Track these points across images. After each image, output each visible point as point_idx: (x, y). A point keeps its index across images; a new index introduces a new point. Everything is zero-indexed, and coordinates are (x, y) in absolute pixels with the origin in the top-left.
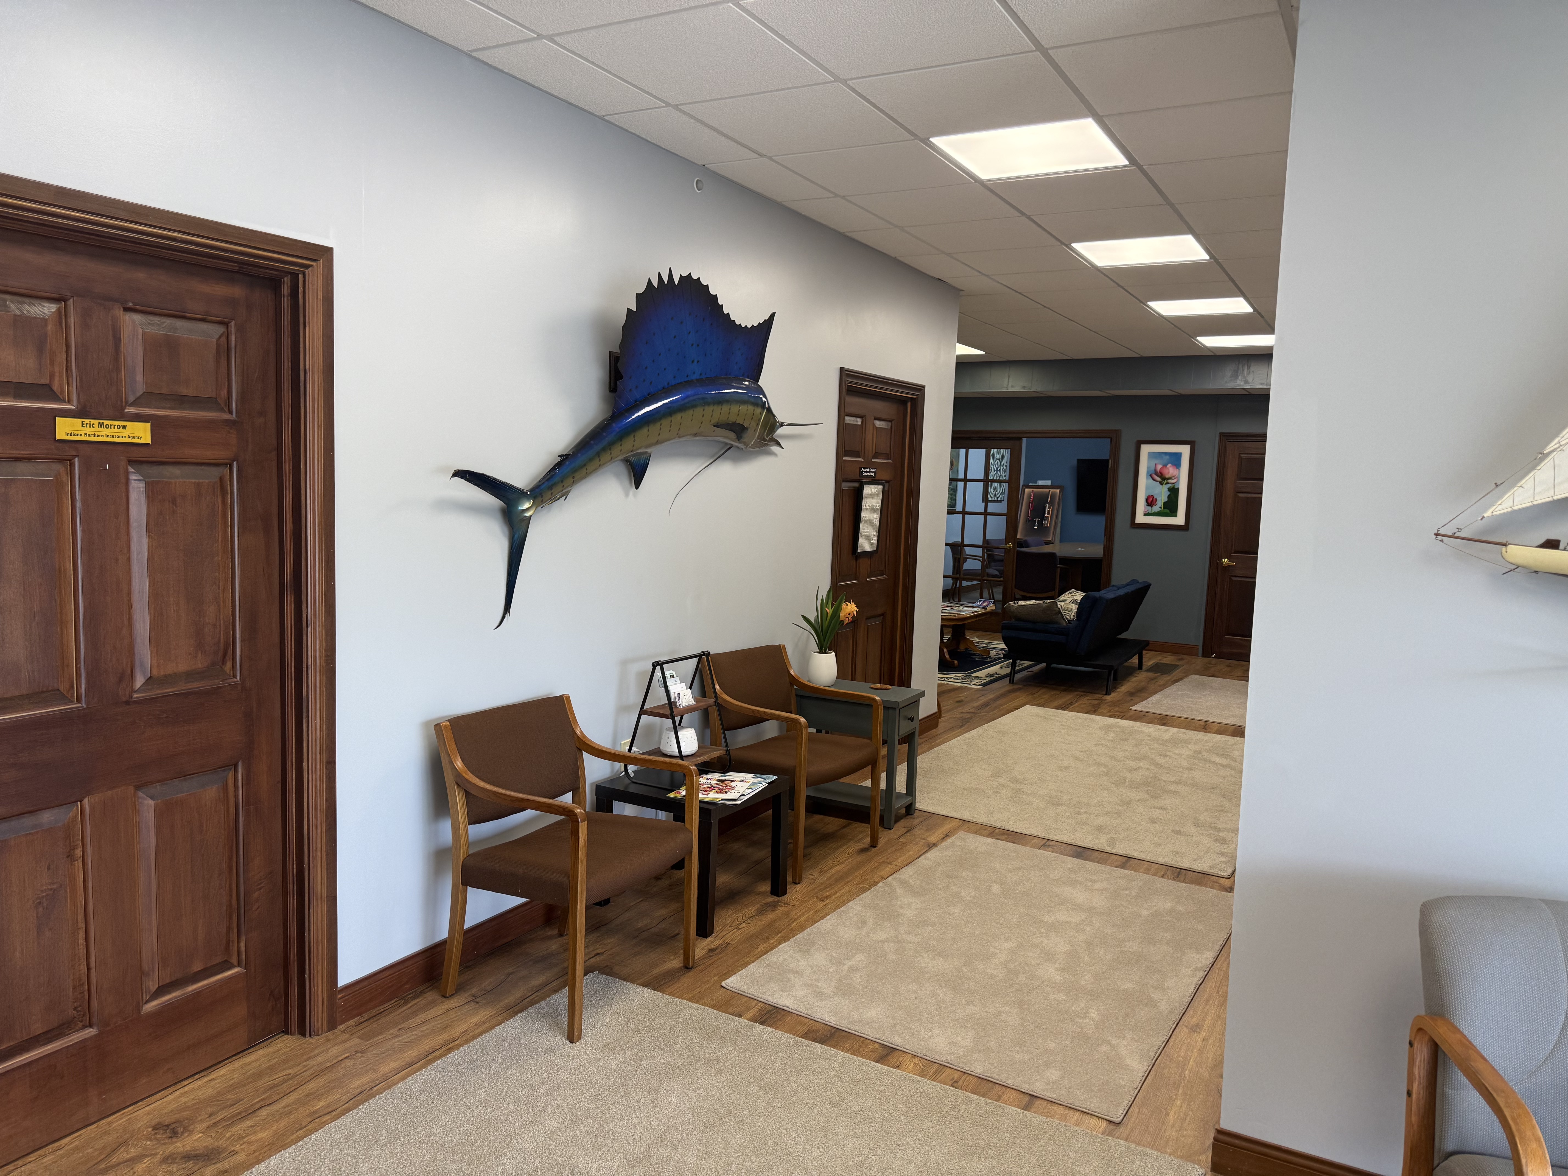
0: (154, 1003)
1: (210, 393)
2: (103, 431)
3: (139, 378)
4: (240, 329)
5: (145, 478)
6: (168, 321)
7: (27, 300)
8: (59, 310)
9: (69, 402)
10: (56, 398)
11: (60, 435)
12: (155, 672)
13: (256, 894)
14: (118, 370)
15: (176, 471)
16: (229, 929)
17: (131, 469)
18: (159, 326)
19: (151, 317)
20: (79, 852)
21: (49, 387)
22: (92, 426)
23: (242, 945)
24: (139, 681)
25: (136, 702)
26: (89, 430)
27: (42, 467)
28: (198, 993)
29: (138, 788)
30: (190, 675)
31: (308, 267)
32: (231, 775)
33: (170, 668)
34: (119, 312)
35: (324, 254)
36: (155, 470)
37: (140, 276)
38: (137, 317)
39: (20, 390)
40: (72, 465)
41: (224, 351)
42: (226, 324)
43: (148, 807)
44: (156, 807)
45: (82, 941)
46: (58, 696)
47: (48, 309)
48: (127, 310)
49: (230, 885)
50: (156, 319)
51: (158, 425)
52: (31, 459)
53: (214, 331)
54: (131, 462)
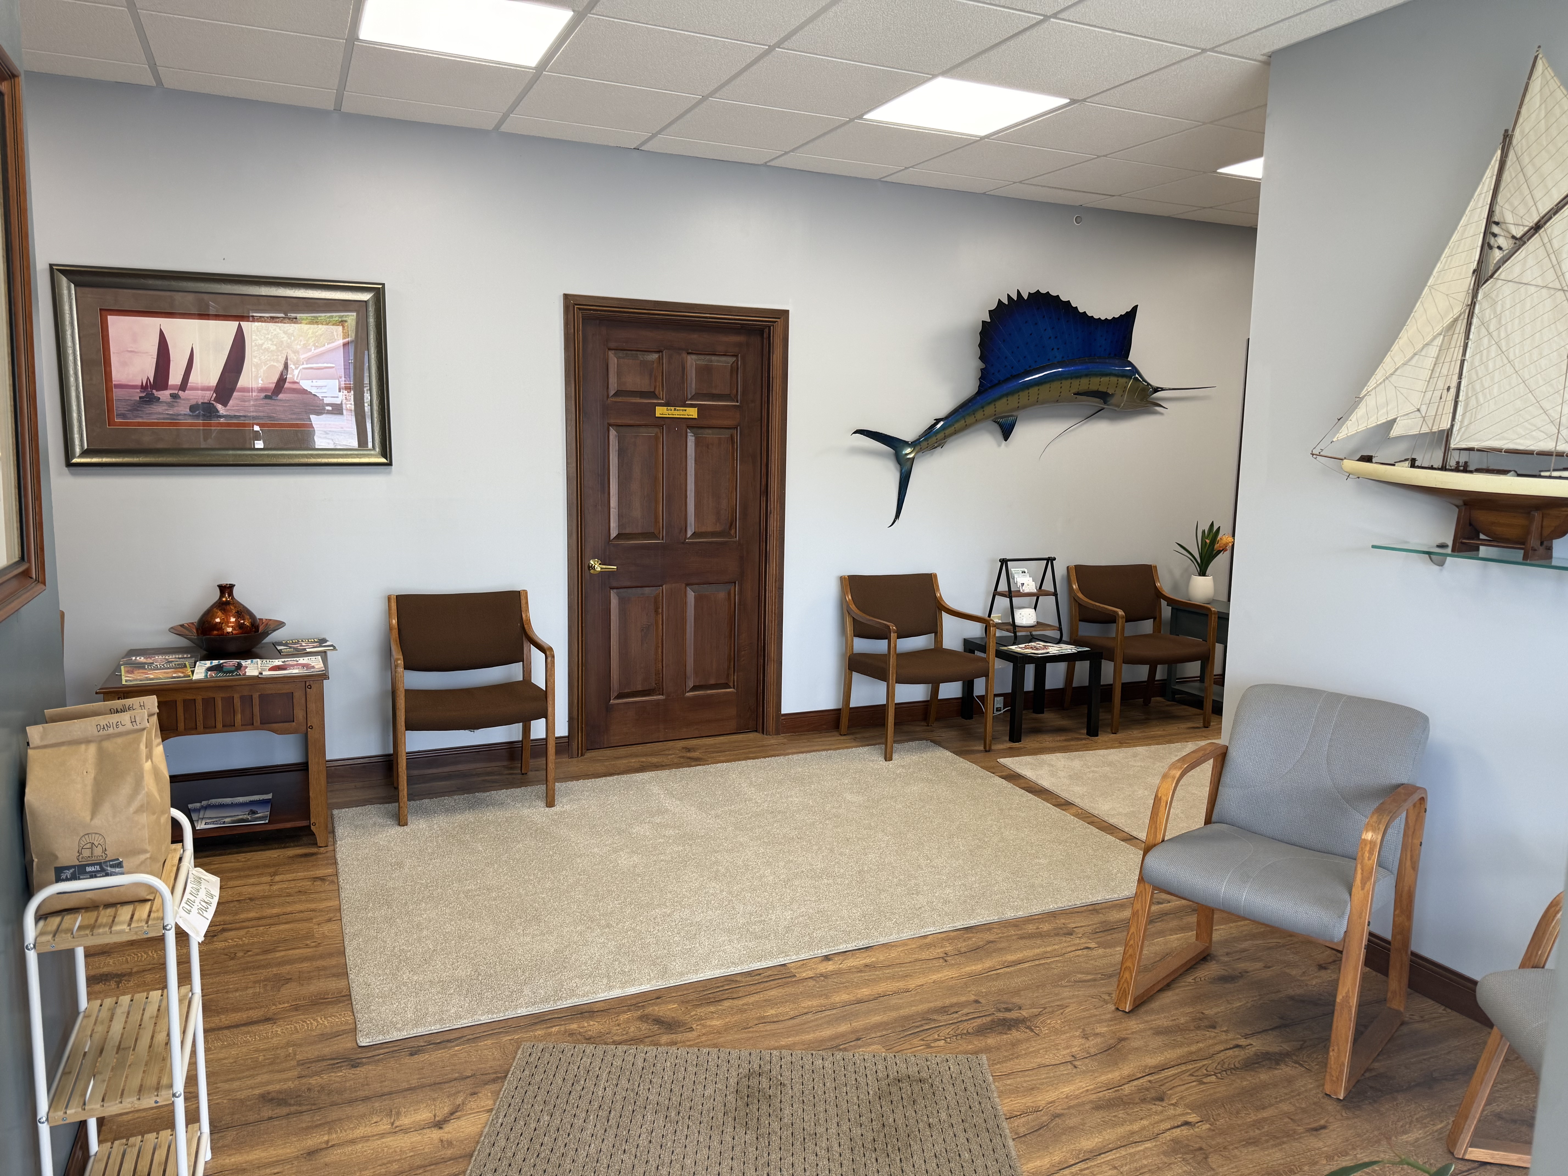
0: (691, 693)
1: (727, 392)
2: (676, 412)
3: (694, 386)
4: (743, 358)
5: (695, 435)
6: (708, 357)
7: (646, 353)
8: (659, 356)
9: (662, 400)
10: (657, 398)
11: (658, 415)
12: (697, 530)
13: (743, 653)
14: (683, 383)
15: (710, 431)
16: (729, 667)
17: (688, 431)
18: (703, 360)
19: (700, 356)
20: (660, 610)
21: (654, 392)
22: (671, 410)
23: (735, 677)
24: (689, 534)
25: (687, 543)
26: (670, 412)
27: (650, 429)
28: (712, 695)
29: (687, 585)
30: (713, 534)
31: (775, 322)
32: (733, 588)
33: (703, 529)
34: (684, 355)
35: (784, 314)
36: (700, 431)
37: (695, 336)
38: (694, 357)
39: (643, 394)
40: (663, 429)
41: (734, 370)
42: (737, 356)
43: (691, 595)
44: (695, 596)
45: (660, 653)
46: (653, 536)
47: (655, 356)
48: (689, 353)
49: (730, 645)
50: (702, 357)
51: (700, 408)
52: (646, 426)
53: (732, 360)
54: (688, 427)
